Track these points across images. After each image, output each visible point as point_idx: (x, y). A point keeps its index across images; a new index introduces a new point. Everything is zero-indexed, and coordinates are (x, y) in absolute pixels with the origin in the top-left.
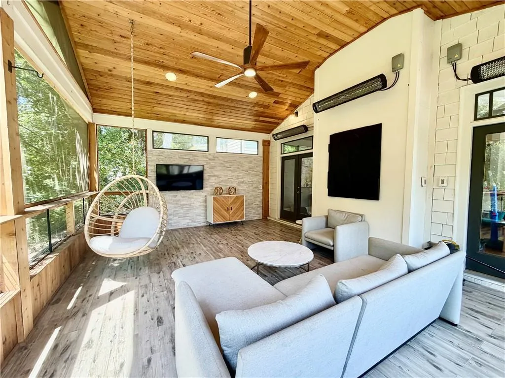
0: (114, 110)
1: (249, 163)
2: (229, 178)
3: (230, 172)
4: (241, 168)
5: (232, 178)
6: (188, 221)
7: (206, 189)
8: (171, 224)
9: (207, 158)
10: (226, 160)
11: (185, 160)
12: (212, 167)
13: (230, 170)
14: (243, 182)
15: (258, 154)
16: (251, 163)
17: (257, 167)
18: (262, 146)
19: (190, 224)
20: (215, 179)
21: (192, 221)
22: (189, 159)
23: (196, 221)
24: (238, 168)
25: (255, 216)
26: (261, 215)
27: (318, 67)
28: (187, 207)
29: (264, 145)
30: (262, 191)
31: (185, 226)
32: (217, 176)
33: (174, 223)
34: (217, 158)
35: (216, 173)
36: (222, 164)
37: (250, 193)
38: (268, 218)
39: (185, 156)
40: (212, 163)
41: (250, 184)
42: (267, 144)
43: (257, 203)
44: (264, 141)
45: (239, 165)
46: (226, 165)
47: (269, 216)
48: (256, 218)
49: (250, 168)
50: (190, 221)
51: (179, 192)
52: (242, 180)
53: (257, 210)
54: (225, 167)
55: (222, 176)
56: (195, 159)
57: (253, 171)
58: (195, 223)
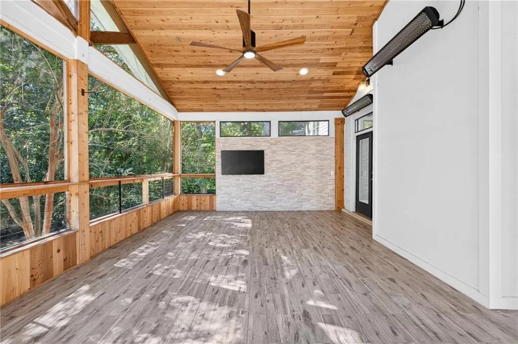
0: (190, 108)
1: (316, 146)
2: (292, 163)
3: (294, 157)
4: (307, 152)
5: (296, 163)
6: (249, 204)
7: (268, 174)
8: (234, 206)
9: (269, 143)
10: (289, 144)
11: (248, 146)
12: (274, 152)
13: (294, 154)
14: (309, 167)
15: (328, 135)
16: (319, 146)
17: (327, 150)
18: (334, 126)
19: (252, 208)
20: (277, 164)
21: (254, 205)
22: (251, 144)
23: (258, 205)
24: (303, 152)
25: (325, 207)
26: (334, 206)
27: (376, 19)
28: (249, 191)
29: (336, 124)
30: (334, 177)
31: (247, 210)
32: (280, 161)
33: (237, 205)
34: (280, 142)
35: (279, 158)
36: (284, 148)
37: (319, 179)
38: (343, 210)
39: (248, 142)
40: (274, 148)
41: (318, 169)
42: (339, 122)
43: (327, 191)
44: (336, 119)
45: (303, 149)
46: (289, 149)
47: (344, 208)
48: (326, 209)
49: (318, 151)
50: (252, 205)
51: (241, 176)
52: (308, 164)
53: (328, 199)
54: (288, 152)
55: (286, 161)
56: (256, 144)
57: (323, 154)
58: (257, 208)
